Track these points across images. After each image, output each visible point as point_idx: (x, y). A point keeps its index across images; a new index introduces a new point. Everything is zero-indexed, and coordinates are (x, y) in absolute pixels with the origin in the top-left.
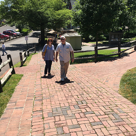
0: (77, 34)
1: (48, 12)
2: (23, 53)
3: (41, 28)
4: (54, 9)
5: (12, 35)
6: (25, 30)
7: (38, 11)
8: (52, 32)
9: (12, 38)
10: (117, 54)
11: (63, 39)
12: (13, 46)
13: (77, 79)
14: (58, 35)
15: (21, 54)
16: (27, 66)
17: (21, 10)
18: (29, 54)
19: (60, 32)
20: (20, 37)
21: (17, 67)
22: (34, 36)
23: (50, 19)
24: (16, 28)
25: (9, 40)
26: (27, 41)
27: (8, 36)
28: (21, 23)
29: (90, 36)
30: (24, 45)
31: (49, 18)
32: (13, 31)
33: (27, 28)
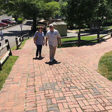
0: (63, 23)
1: (39, 4)
2: (18, 39)
3: (33, 17)
4: (44, 2)
5: (9, 23)
6: (19, 19)
7: (31, 3)
8: (42, 21)
9: (9, 25)
11: (52, 27)
12: (10, 33)
13: (63, 60)
14: (48, 23)
15: (16, 39)
16: (22, 49)
17: (16, 2)
18: (23, 40)
19: (49, 21)
20: (15, 25)
21: (13, 50)
22: (28, 24)
23: (41, 10)
24: (12, 17)
25: (7, 28)
26: (21, 28)
27: (5, 24)
28: (16, 13)
29: (74, 25)
30: (19, 31)
31: (40, 9)
32: (10, 20)
33: (21, 18)
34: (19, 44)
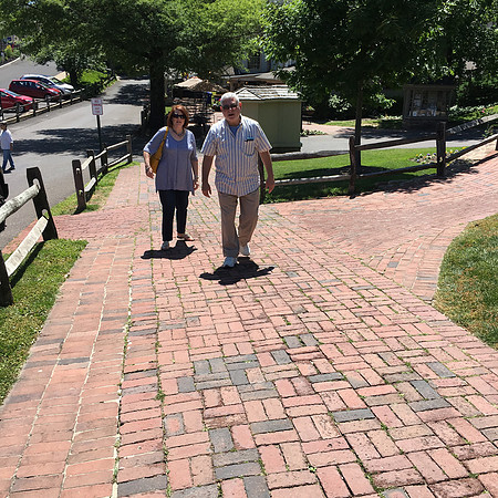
0: (284, 92)
1: (179, 7)
2: (85, 164)
3: (152, 68)
5: (44, 94)
6: (90, 77)
7: (140, 2)
8: (192, 82)
9: (42, 105)
10: (432, 166)
11: (233, 106)
12: (49, 137)
13: (282, 255)
14: (214, 94)
15: (76, 164)
16: (100, 211)
18: (107, 167)
19: (221, 82)
20: (71, 103)
21: (63, 213)
23: (183, 33)
24: (59, 69)
25: (34, 115)
26: (98, 117)
27: (28, 99)
28: (75, 50)
29: (335, 100)
30: (87, 131)
31: (181, 30)
32: (46, 81)
33: (98, 70)
34: (87, 189)
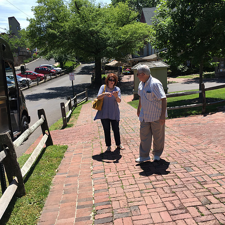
2: (66, 105)
5: (49, 73)
9: (48, 77)
19: (126, 62)
23: (110, 41)
32: (50, 67)
